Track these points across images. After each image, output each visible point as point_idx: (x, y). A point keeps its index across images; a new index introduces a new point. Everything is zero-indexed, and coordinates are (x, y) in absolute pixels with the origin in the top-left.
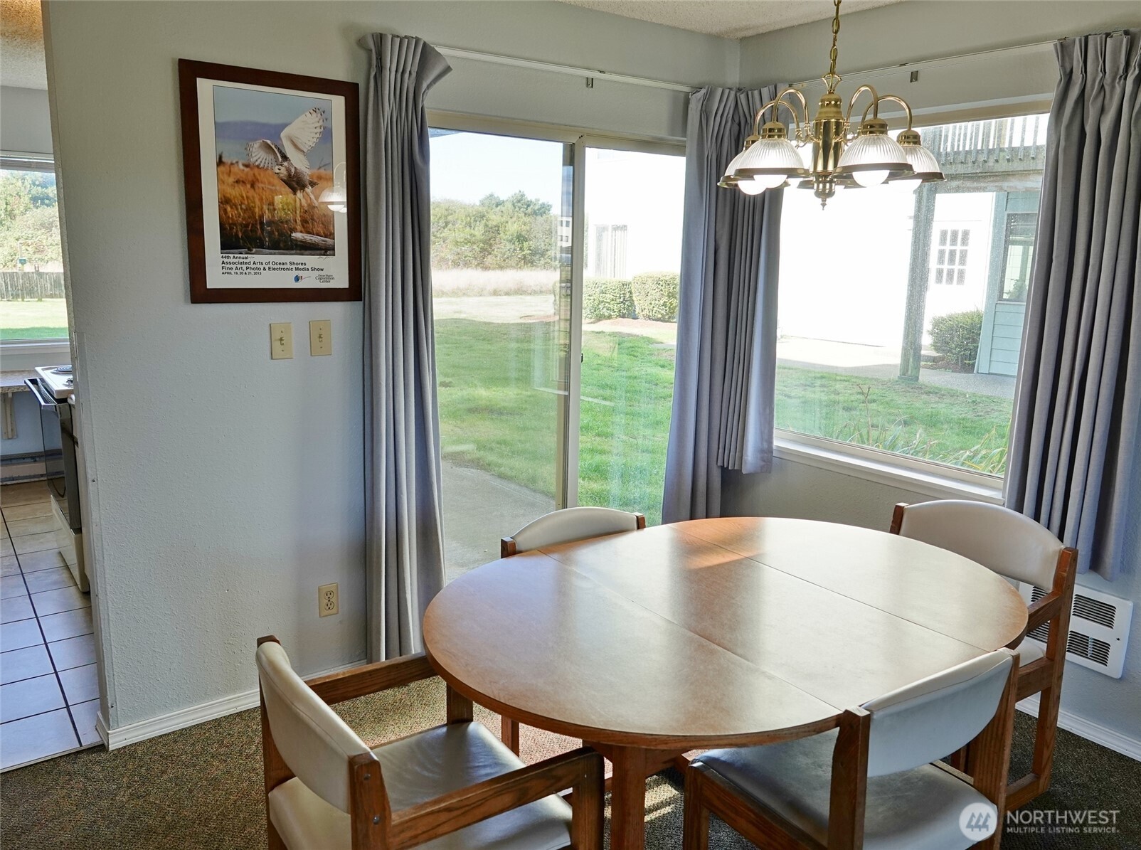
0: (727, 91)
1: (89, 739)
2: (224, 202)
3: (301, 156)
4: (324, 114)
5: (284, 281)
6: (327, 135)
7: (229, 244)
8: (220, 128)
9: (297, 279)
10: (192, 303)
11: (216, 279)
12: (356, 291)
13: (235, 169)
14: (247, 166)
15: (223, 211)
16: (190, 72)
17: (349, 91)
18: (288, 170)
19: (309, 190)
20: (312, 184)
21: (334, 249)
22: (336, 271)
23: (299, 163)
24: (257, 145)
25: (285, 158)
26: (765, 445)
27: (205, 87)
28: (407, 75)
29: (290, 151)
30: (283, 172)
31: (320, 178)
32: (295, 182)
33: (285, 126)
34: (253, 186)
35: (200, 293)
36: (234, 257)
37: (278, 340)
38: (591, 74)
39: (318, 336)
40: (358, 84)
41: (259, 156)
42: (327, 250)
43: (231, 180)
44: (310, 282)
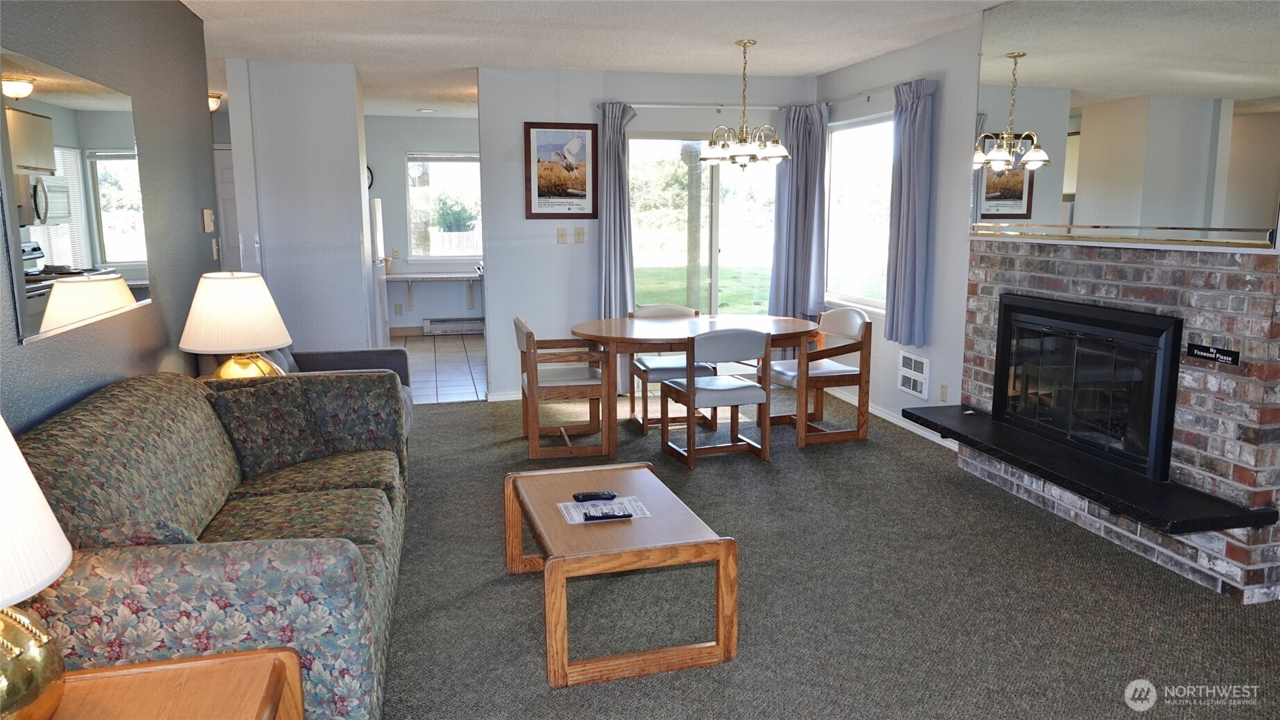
0: (798, 108)
1: (482, 397)
2: (540, 177)
3: (572, 156)
4: (583, 138)
5: (564, 210)
6: (583, 147)
7: (541, 194)
8: (539, 148)
9: (569, 209)
10: (527, 218)
11: (535, 209)
12: (594, 215)
13: (544, 164)
14: (549, 162)
15: (539, 181)
16: (528, 126)
17: (594, 128)
18: (566, 163)
19: (575, 171)
20: (577, 168)
21: (585, 196)
22: (586, 205)
23: (571, 160)
24: (553, 153)
25: (565, 158)
26: (821, 300)
27: (533, 131)
28: (616, 119)
29: (567, 155)
30: (564, 164)
31: (580, 165)
32: (569, 168)
33: (566, 144)
34: (551, 170)
35: (530, 215)
36: (543, 200)
37: (561, 235)
38: (719, 107)
39: (579, 233)
40: (597, 125)
41: (554, 158)
42: (583, 196)
43: (543, 168)
44: (575, 210)
